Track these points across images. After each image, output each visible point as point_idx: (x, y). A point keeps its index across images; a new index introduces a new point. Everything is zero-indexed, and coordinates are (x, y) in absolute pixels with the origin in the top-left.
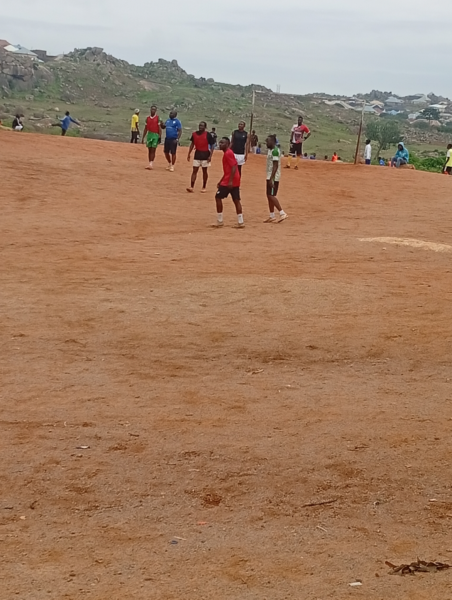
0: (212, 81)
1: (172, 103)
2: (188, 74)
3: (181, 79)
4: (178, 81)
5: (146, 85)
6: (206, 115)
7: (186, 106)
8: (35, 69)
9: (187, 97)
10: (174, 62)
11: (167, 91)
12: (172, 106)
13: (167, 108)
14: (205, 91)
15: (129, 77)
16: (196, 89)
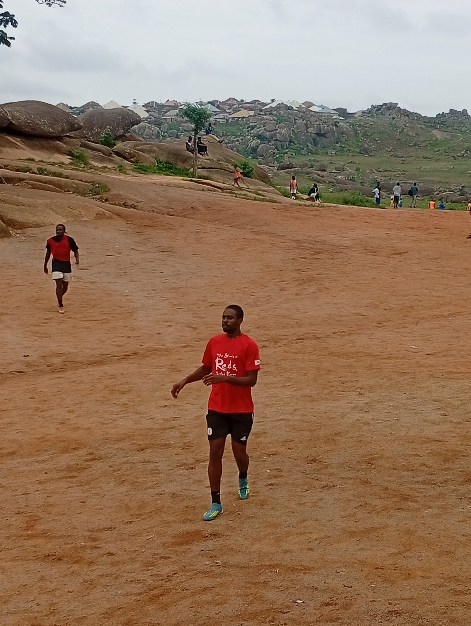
1: (462, 150)
4: (468, 129)
5: (438, 134)
8: (337, 126)
10: (464, 111)
11: (458, 139)
12: (462, 152)
13: (458, 154)
15: (422, 128)
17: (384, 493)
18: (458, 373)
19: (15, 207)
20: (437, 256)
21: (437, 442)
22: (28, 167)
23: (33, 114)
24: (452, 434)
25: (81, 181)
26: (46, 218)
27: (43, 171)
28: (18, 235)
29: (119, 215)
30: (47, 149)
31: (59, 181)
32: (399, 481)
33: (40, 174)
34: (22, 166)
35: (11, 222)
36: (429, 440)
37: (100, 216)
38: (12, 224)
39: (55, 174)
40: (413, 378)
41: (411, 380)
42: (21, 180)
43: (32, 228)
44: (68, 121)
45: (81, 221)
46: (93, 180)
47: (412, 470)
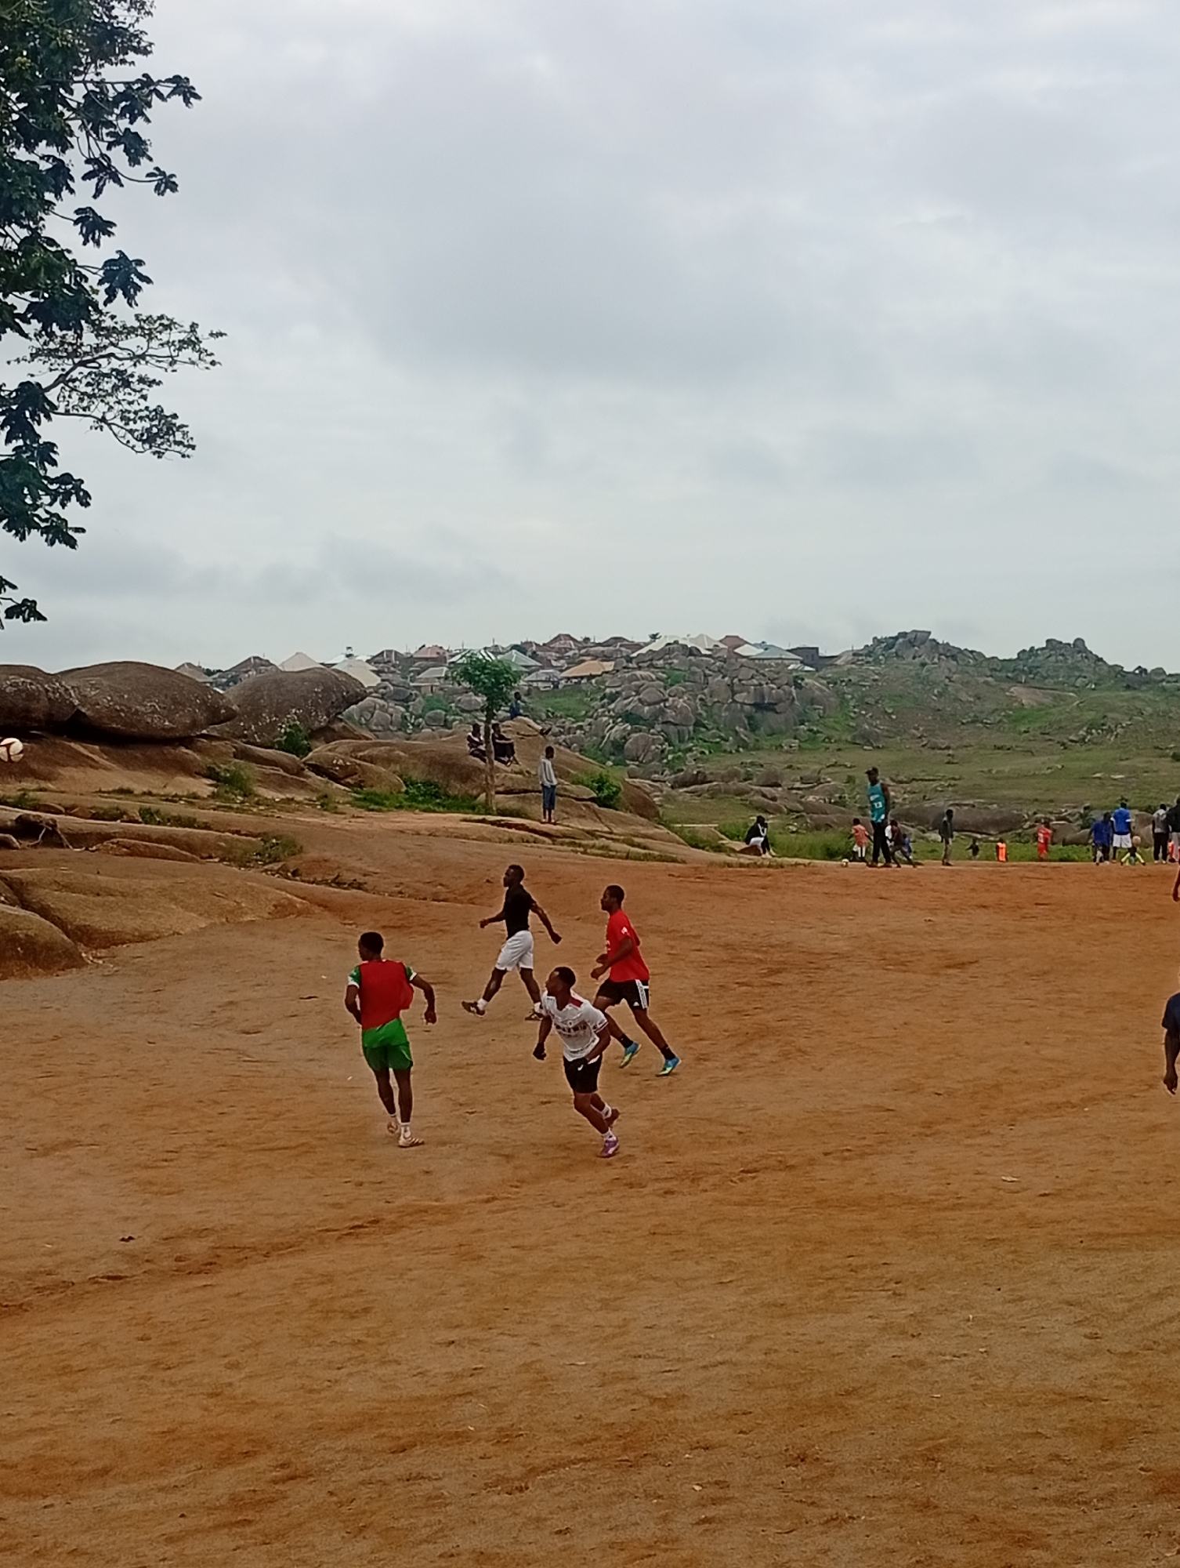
0: (1160, 674)
1: (1081, 728)
2: (1110, 663)
3: (1097, 677)
4: (1090, 682)
5: (1024, 695)
6: (1156, 744)
7: (1110, 731)
8: (798, 686)
9: (1112, 711)
10: (1078, 643)
11: (1068, 705)
12: (1081, 732)
13: (1071, 738)
14: (1149, 695)
15: (987, 683)
16: (1128, 694)
17: (971, 1530)
18: (1117, 1235)
19: (91, 898)
20: (1046, 968)
21: (1082, 1402)
22: (118, 809)
23: (128, 692)
24: (1117, 1382)
25: (238, 832)
26: (162, 920)
27: (152, 815)
28: (101, 962)
29: (325, 905)
30: (160, 767)
31: (188, 835)
32: (1001, 1498)
33: (146, 823)
34: (106, 806)
35: (83, 932)
36: (1062, 1398)
37: (282, 910)
38: (85, 938)
39: (178, 821)
40: (1015, 1252)
41: (1010, 1257)
42: (104, 837)
43: (132, 945)
44: (204, 702)
45: (240, 923)
46: (265, 830)
47: (1031, 1472)
